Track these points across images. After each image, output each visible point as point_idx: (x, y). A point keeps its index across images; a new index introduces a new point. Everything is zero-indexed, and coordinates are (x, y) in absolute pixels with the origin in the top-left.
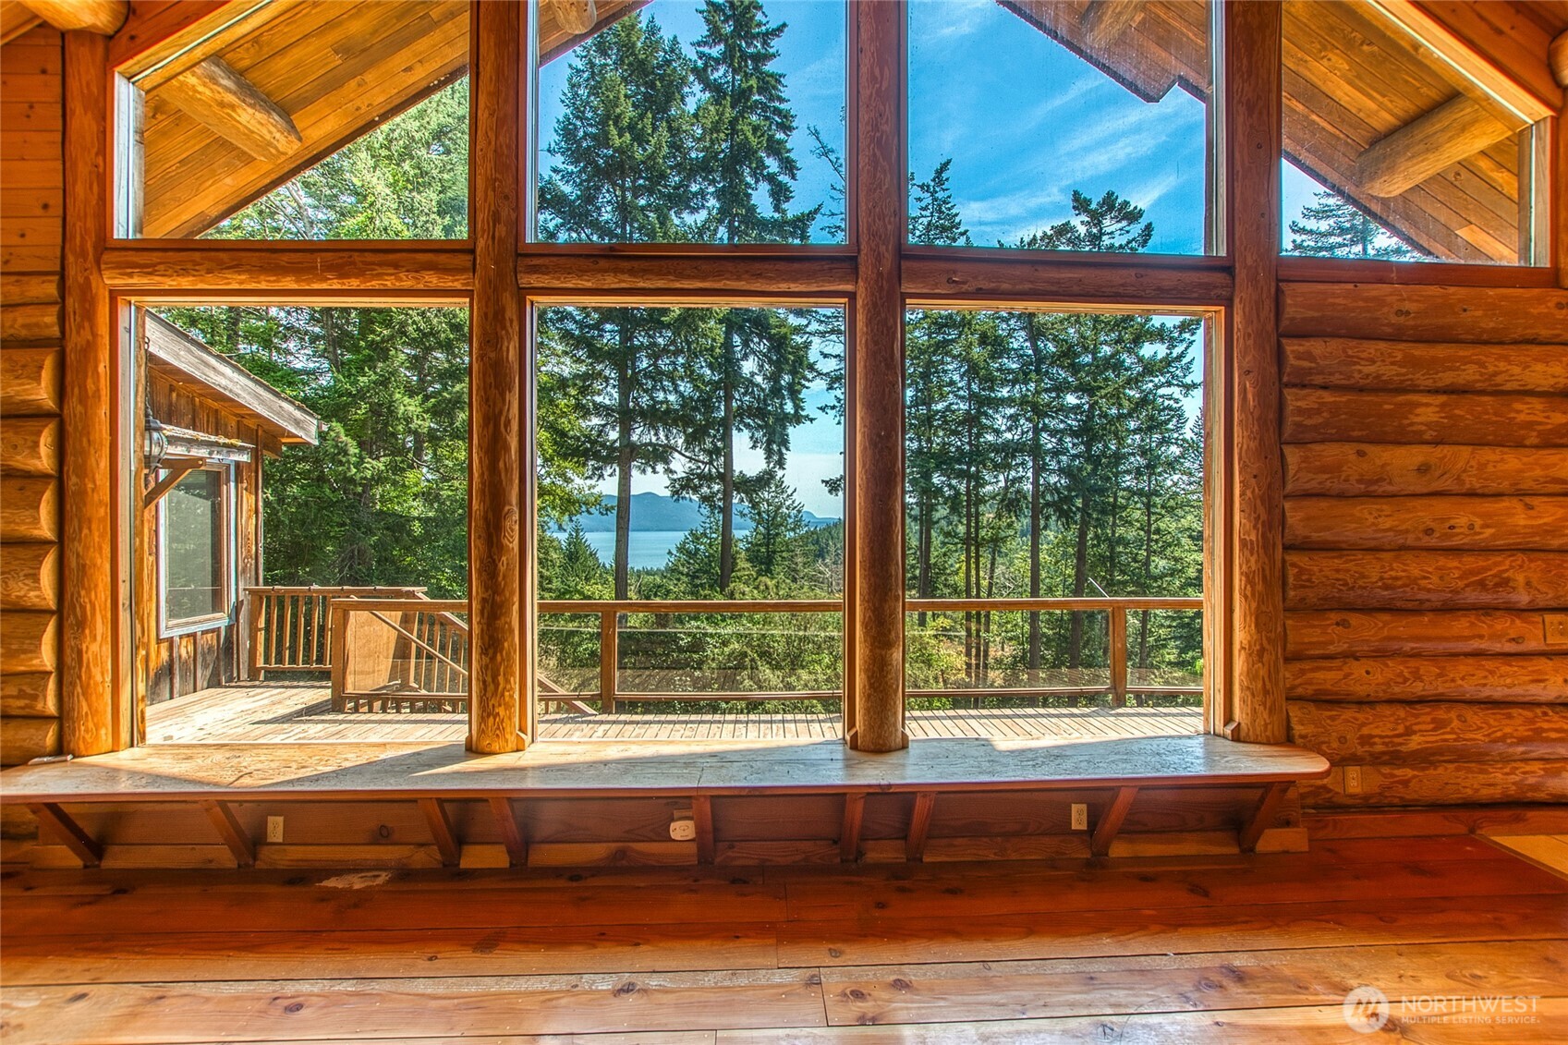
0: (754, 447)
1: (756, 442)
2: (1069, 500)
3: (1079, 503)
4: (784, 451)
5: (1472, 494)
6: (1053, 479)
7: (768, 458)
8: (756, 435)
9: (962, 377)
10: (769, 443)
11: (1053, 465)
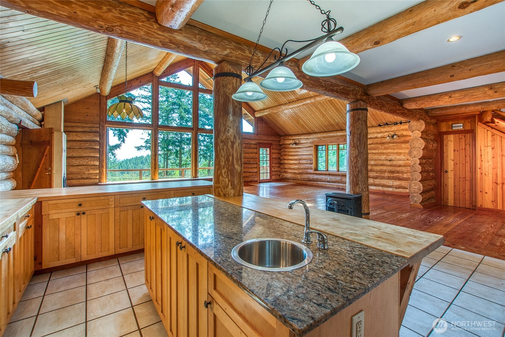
0: (114, 136)
1: (115, 134)
2: (206, 153)
3: (209, 154)
4: (125, 137)
5: (248, 153)
6: (202, 148)
7: (119, 139)
8: (115, 132)
9: (179, 119)
10: (119, 135)
11: (202, 144)
